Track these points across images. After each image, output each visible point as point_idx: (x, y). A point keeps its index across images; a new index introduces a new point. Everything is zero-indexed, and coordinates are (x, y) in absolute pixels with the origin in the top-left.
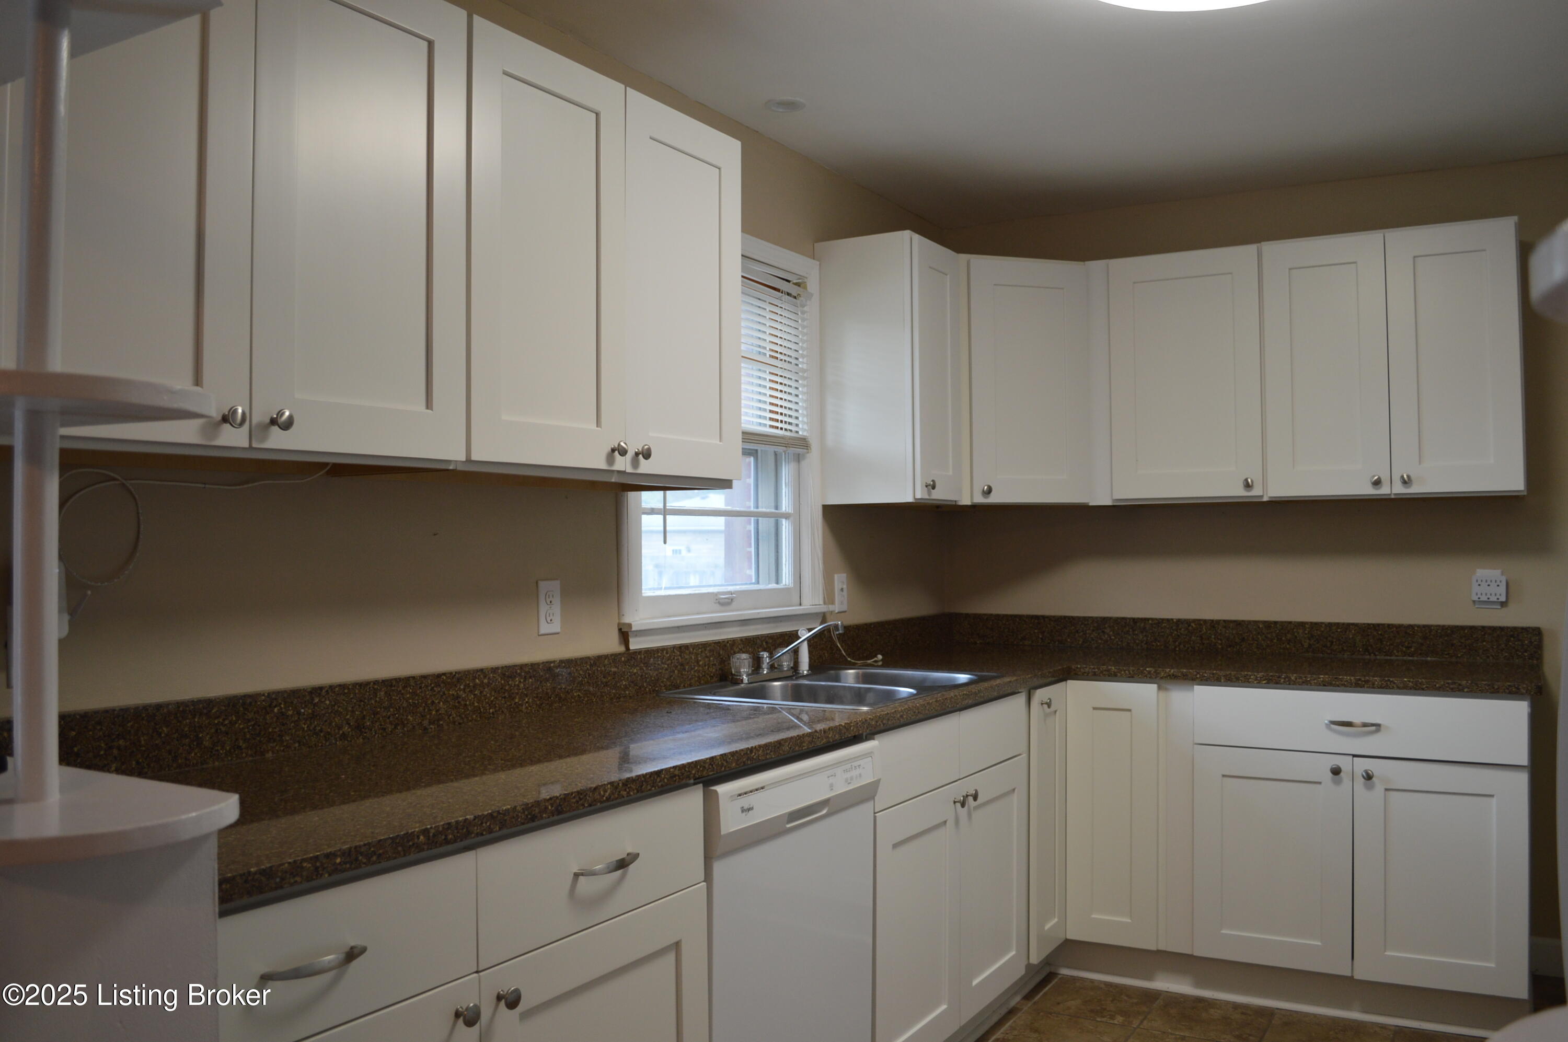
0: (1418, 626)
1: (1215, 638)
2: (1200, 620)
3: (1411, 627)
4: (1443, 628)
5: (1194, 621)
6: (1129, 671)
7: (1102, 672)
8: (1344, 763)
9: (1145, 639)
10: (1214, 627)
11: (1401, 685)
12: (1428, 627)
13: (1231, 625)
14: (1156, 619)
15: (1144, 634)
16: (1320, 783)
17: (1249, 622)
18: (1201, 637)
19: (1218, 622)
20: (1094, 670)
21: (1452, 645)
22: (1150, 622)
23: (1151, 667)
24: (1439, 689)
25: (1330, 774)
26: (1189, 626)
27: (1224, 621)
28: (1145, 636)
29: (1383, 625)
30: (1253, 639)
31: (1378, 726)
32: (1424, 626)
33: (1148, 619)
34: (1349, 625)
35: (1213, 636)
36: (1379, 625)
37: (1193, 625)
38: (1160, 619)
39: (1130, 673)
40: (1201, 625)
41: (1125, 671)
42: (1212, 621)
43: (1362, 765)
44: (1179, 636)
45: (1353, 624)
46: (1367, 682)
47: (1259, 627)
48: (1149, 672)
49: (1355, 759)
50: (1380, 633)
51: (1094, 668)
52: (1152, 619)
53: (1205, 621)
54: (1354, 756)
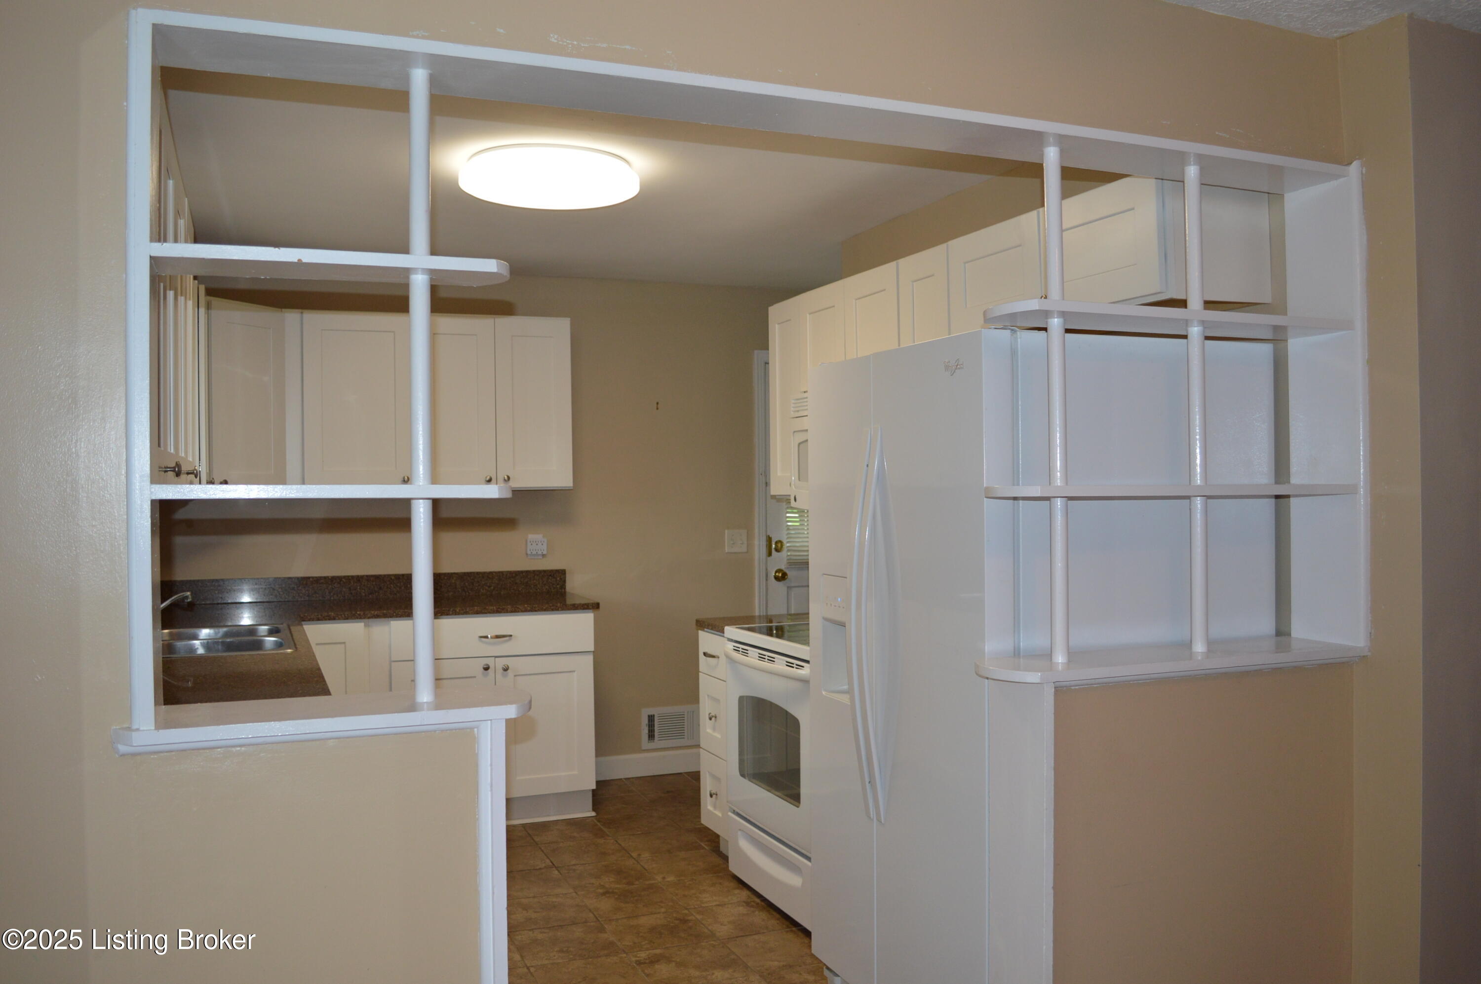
0: (495, 572)
1: (360, 589)
2: (348, 576)
3: (491, 573)
4: (511, 573)
5: (344, 577)
6: (345, 615)
7: (324, 617)
8: (491, 662)
9: (307, 592)
10: (359, 581)
11: (523, 610)
12: (502, 573)
13: (372, 579)
14: (316, 577)
15: (306, 589)
16: (475, 677)
17: (385, 576)
18: (350, 589)
19: (362, 577)
20: (317, 617)
21: (516, 583)
22: (311, 579)
23: (361, 611)
24: (545, 610)
25: (483, 670)
26: (340, 581)
27: (367, 576)
28: (307, 590)
29: (474, 573)
30: (387, 587)
31: (511, 636)
32: (499, 572)
33: (309, 578)
34: (452, 574)
35: (359, 587)
36: (471, 573)
37: (343, 580)
38: (319, 577)
39: (345, 617)
40: (350, 579)
41: (341, 615)
42: (358, 576)
43: (501, 663)
44: (333, 588)
45: (454, 573)
46: (503, 609)
47: (391, 579)
48: (359, 615)
49: (497, 659)
50: (472, 578)
51: (318, 615)
52: (313, 578)
53: (353, 577)
54: (496, 657)
